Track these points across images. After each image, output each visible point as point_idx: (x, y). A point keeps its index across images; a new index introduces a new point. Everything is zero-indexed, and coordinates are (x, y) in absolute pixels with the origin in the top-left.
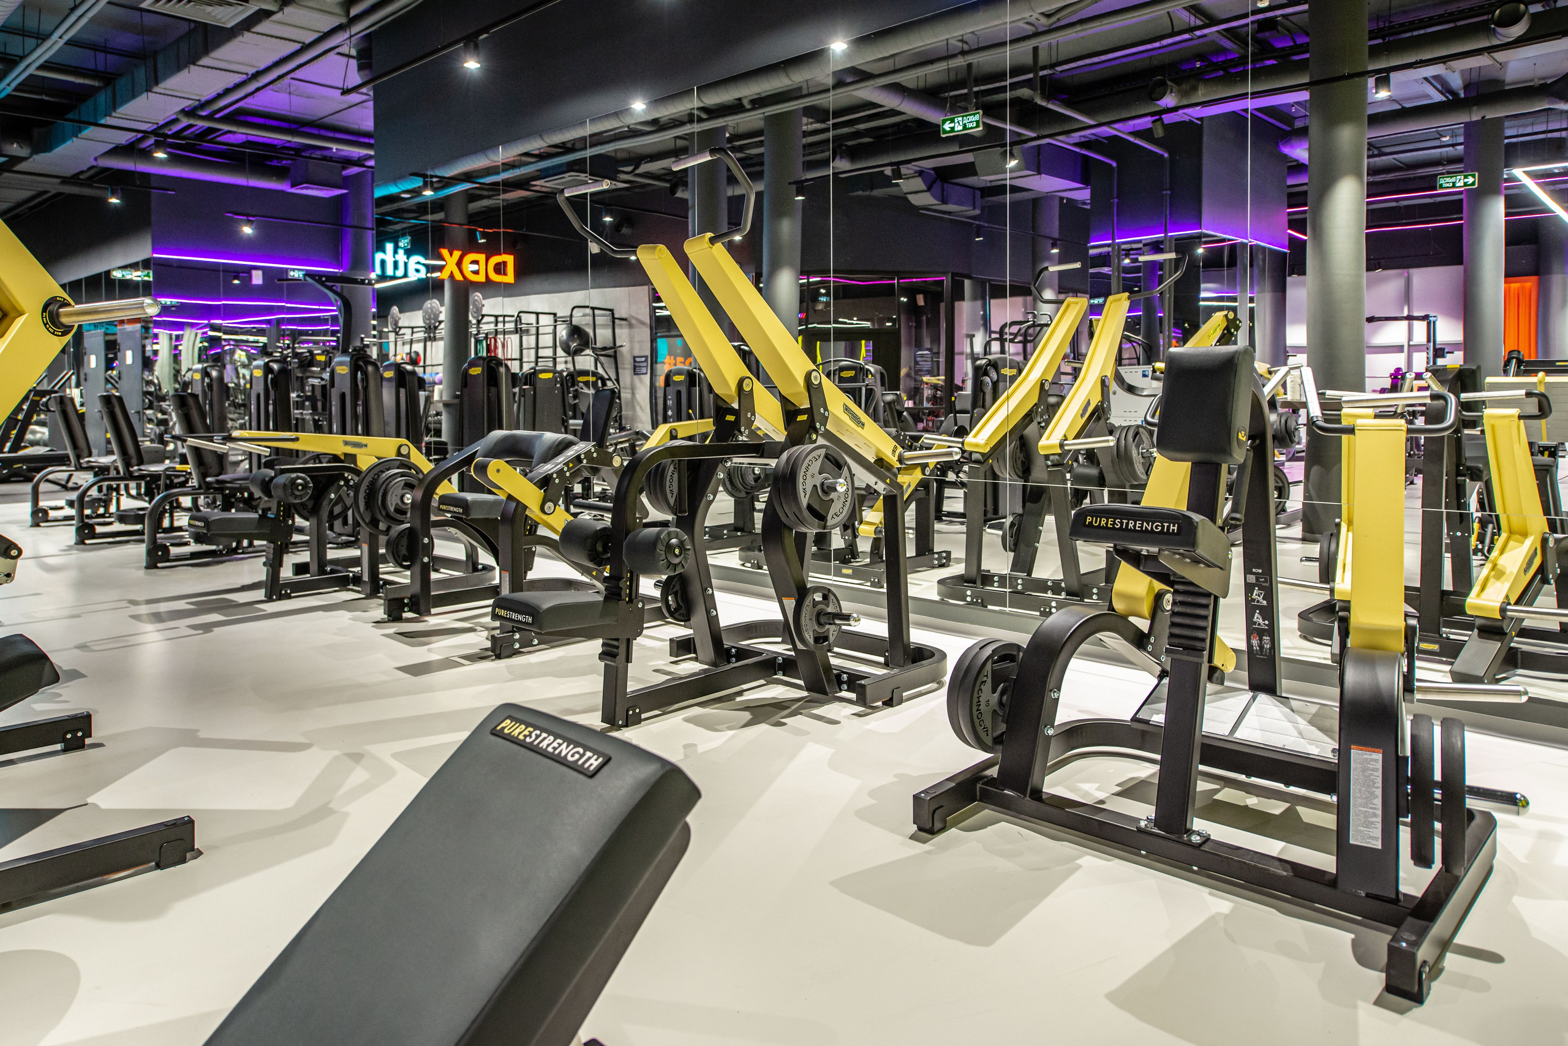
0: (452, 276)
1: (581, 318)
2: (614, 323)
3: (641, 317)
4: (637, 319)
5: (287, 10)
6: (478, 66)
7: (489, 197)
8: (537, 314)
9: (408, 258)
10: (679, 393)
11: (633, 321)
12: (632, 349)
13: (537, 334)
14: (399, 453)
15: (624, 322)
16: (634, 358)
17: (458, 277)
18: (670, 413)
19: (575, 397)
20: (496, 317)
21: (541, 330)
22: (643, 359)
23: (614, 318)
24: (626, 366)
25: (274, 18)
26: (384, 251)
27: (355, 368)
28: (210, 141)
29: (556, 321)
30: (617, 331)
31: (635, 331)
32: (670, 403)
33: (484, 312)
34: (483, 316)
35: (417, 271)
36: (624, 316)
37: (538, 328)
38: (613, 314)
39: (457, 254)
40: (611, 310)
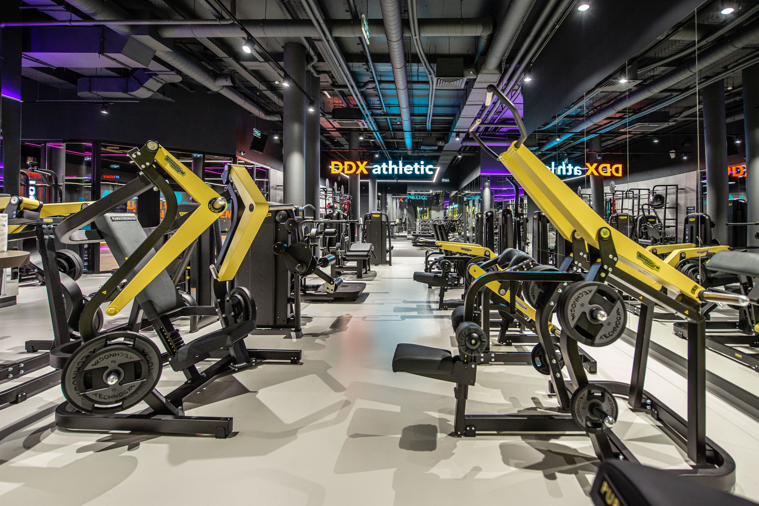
0: (592, 173)
1: (660, 191)
2: (677, 191)
3: (692, 187)
4: (689, 188)
5: (479, 76)
6: (531, 79)
7: (611, 140)
8: (639, 190)
9: (574, 167)
10: (692, 227)
11: (688, 190)
12: (686, 203)
13: (639, 199)
14: (485, 255)
15: (683, 191)
16: (687, 208)
17: (596, 174)
18: (687, 238)
19: (645, 229)
20: (623, 191)
21: (641, 197)
22: (692, 208)
23: (677, 189)
24: (682, 212)
25: (477, 80)
26: (562, 165)
27: (504, 215)
28: (497, 132)
29: (649, 193)
30: (679, 195)
31: (688, 194)
32: (687, 232)
33: (616, 189)
34: (616, 191)
35: (578, 172)
36: (683, 188)
37: (639, 196)
38: (677, 187)
39: (595, 165)
40: (677, 186)
